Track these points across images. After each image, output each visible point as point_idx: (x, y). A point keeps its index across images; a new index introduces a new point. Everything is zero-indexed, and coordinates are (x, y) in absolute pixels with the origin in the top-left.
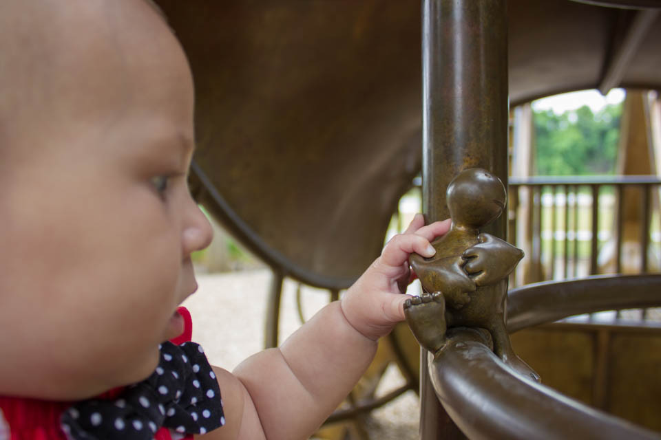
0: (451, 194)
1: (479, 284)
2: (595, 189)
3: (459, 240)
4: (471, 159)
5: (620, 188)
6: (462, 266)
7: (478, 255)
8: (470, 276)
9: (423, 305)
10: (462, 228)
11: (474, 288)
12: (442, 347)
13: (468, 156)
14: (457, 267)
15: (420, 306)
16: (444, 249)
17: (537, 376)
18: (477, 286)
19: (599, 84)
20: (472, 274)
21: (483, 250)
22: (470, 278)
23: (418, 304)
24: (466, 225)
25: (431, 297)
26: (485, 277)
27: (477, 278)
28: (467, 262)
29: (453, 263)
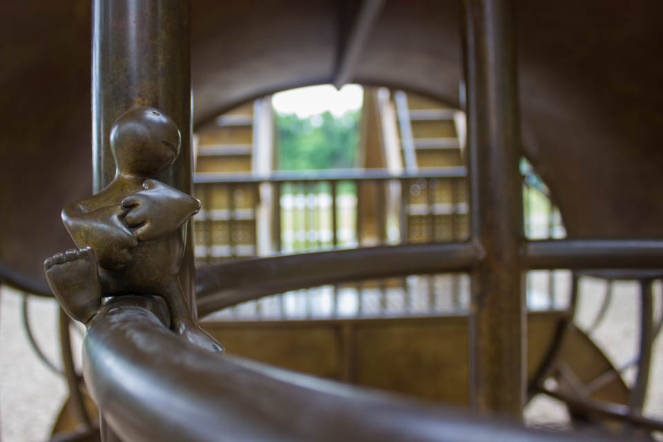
0: (115, 138)
1: (141, 238)
2: (334, 185)
3: (122, 190)
4: (143, 100)
5: (358, 183)
6: (122, 217)
7: (140, 203)
8: (132, 229)
9: (69, 263)
10: (127, 176)
11: (135, 243)
12: (95, 315)
13: (140, 96)
14: (115, 218)
15: (64, 265)
16: (104, 201)
17: (221, 347)
18: (139, 240)
19: (333, 79)
20: (133, 226)
21: (146, 197)
22: (131, 232)
23: (62, 263)
24: (131, 172)
25: (78, 253)
26: (148, 229)
27: (140, 231)
28: (127, 212)
29: (111, 214)
